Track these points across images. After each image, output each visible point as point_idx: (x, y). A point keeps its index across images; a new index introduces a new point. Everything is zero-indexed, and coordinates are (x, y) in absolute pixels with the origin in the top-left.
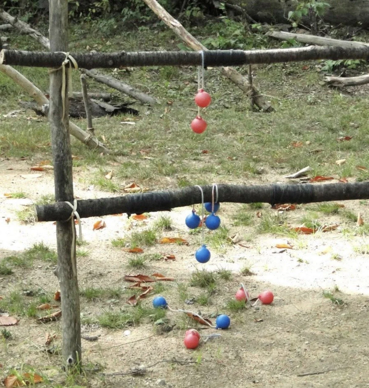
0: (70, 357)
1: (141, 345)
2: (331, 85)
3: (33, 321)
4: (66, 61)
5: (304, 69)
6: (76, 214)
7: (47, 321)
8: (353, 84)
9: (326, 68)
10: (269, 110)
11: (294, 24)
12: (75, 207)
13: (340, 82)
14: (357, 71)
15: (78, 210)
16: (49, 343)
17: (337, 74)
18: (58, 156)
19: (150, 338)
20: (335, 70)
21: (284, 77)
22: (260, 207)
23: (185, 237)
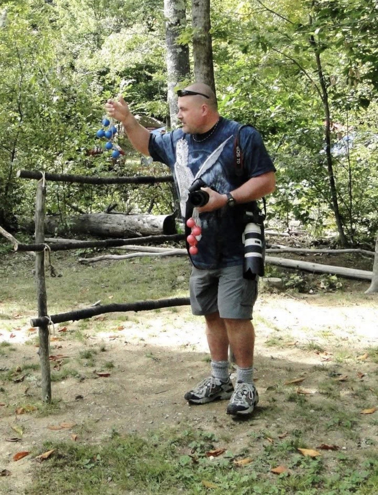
0: (47, 395)
1: (73, 388)
2: (82, 263)
3: (11, 382)
4: (46, 248)
5: (66, 256)
6: (52, 322)
7: (18, 381)
8: (93, 262)
9: (77, 254)
10: (60, 276)
11: (56, 234)
12: (50, 319)
13: (86, 261)
14: (92, 255)
15: (52, 320)
16: (26, 392)
17: (83, 257)
18: (41, 295)
19: (76, 384)
20: (82, 255)
21: (57, 260)
22: (88, 320)
23: (60, 337)
